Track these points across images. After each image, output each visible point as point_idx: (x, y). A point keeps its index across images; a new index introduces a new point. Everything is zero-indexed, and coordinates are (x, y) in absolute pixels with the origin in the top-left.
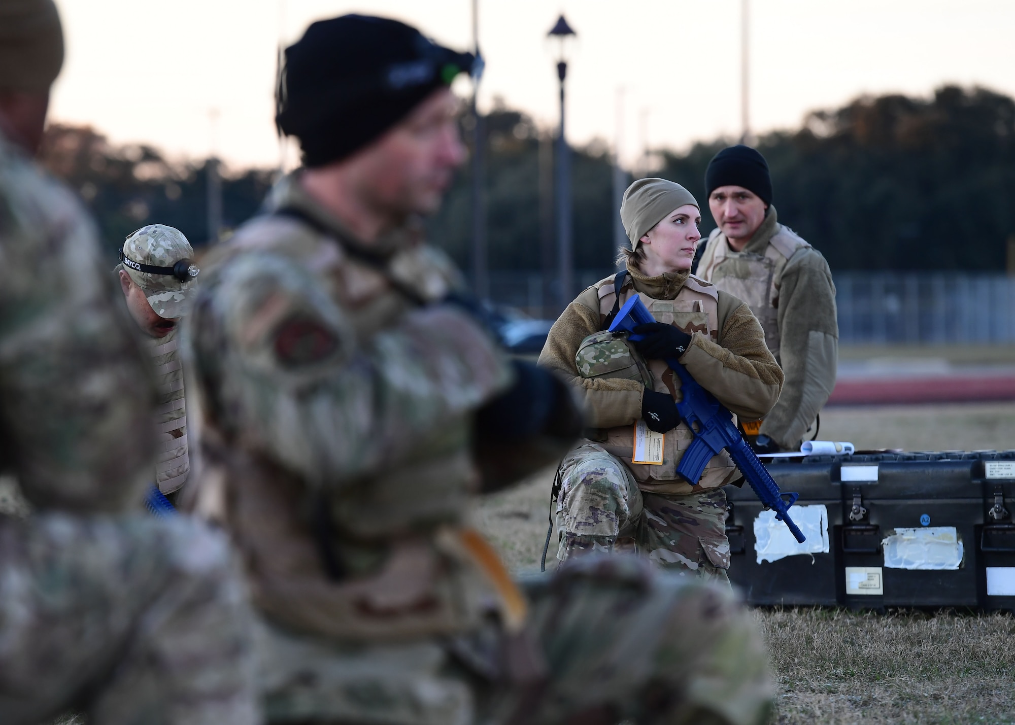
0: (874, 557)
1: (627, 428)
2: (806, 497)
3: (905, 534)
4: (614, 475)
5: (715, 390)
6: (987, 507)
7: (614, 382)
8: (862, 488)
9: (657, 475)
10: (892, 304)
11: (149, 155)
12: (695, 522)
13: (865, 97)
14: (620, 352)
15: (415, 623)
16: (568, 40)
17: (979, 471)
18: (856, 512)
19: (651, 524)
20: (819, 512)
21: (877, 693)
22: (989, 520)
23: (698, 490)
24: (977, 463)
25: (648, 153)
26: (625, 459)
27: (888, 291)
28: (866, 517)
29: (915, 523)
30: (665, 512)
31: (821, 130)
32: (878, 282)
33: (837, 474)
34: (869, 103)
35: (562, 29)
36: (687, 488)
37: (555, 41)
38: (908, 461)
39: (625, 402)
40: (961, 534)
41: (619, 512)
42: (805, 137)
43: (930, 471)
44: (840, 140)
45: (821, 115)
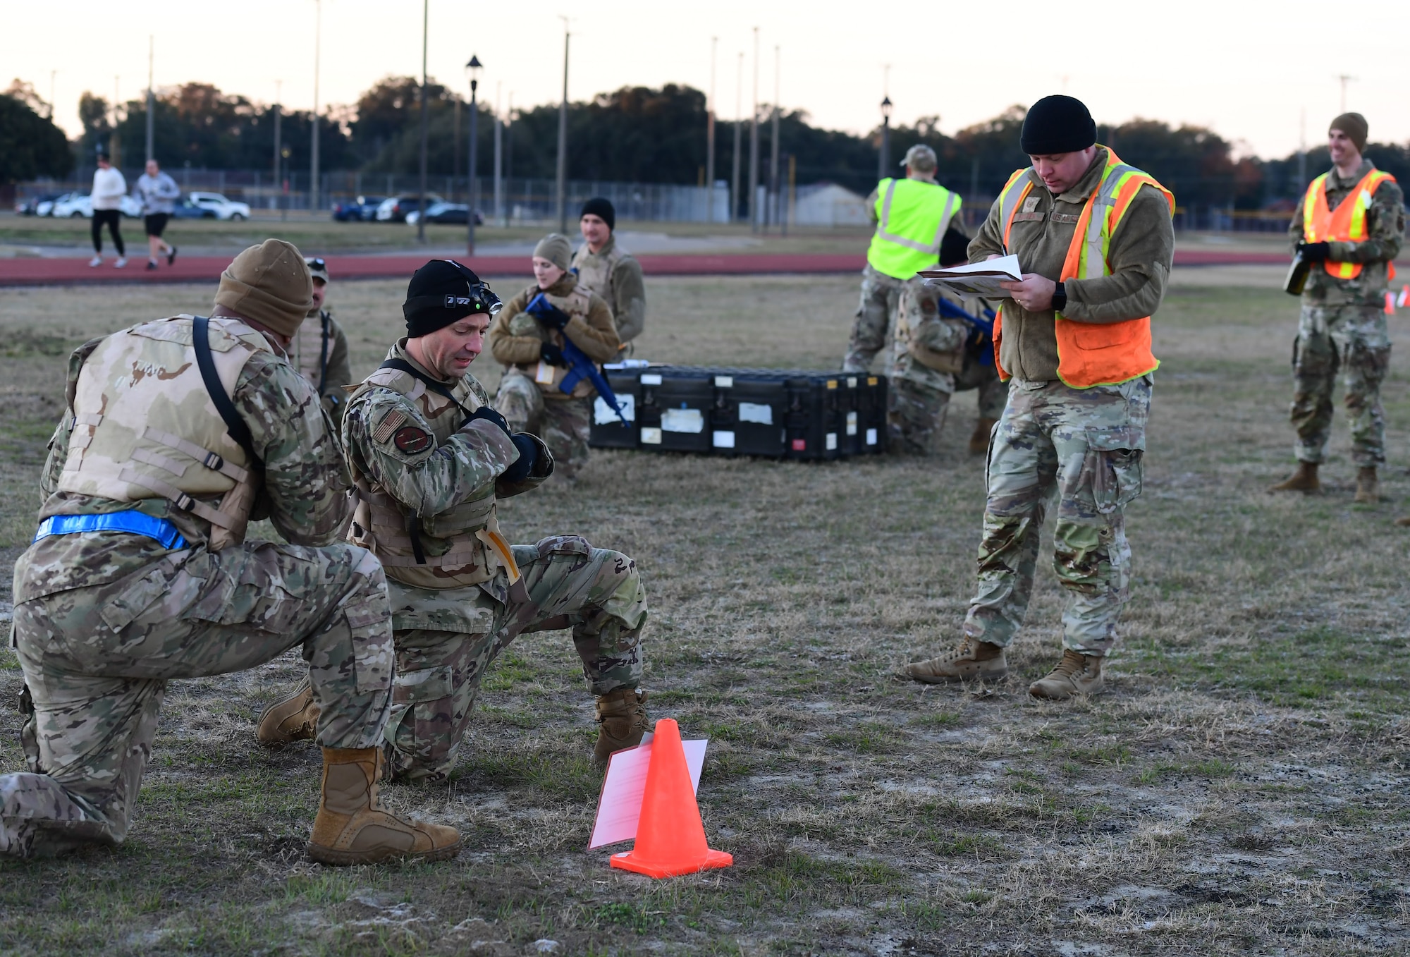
0: (656, 423)
1: (535, 363)
2: (623, 391)
3: (673, 413)
4: (524, 388)
5: (581, 347)
6: (715, 400)
7: (527, 339)
8: (653, 388)
9: (550, 389)
10: (637, 197)
11: (242, 101)
12: (570, 416)
13: (627, 87)
14: (530, 323)
15: (463, 578)
16: (478, 70)
17: (712, 381)
18: (649, 399)
19: (548, 415)
20: (629, 399)
21: (664, 517)
22: (716, 407)
23: (573, 398)
24: (711, 378)
25: (512, 111)
26: (532, 379)
27: (636, 191)
28: (653, 404)
29: (677, 406)
30: (555, 409)
31: (603, 103)
32: (632, 187)
33: (639, 379)
34: (628, 91)
35: (474, 63)
36: (566, 397)
37: (470, 70)
38: (676, 374)
39: (531, 349)
40: (703, 414)
41: (527, 408)
42: (594, 106)
43: (688, 380)
44: (613, 109)
45: (603, 96)
